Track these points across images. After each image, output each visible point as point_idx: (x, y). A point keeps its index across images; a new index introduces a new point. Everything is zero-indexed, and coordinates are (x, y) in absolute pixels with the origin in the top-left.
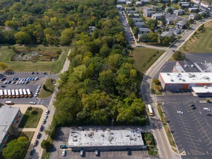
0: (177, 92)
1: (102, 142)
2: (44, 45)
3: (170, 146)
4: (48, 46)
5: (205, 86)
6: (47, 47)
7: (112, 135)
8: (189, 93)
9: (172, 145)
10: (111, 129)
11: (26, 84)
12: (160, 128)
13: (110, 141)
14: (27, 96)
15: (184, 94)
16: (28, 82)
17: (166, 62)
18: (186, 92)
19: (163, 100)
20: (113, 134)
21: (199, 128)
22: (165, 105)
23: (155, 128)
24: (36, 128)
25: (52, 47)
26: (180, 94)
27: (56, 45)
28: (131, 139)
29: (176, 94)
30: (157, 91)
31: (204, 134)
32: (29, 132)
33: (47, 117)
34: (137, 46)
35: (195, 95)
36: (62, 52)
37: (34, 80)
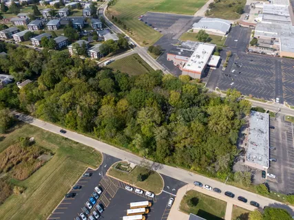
1: (264, 139)
3: (266, 103)
5: (212, 58)
7: (256, 129)
8: (210, 70)
11: (103, 210)
13: (263, 132)
15: (210, 73)
17: (157, 61)
19: (213, 86)
20: (254, 129)
22: (220, 88)
24: (226, 203)
32: (234, 212)
34: (108, 64)
35: (215, 68)
36: (28, 139)
37: (99, 195)
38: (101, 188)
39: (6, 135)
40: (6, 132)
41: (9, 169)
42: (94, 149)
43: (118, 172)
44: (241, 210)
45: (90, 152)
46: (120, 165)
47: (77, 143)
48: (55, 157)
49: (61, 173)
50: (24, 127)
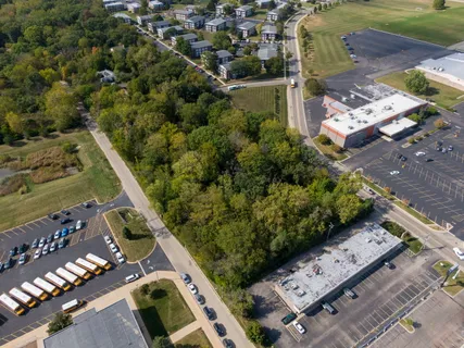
0: (363, 145)
1: (345, 271)
2: (12, 144)
3: (427, 226)
4: (24, 144)
5: (394, 121)
6: (25, 147)
7: (348, 252)
8: (379, 141)
9: (427, 223)
10: (337, 243)
11: (64, 246)
12: (391, 208)
13: (355, 262)
14: (103, 270)
15: (374, 143)
16: (66, 242)
17: (305, 103)
18: (374, 140)
19: (356, 165)
20: (346, 250)
21: (434, 183)
22: (366, 172)
23: (385, 211)
24: (194, 320)
25: (39, 143)
26: (369, 146)
27: (46, 136)
28: (379, 243)
29: (364, 148)
30: (335, 155)
31: (446, 189)
32: (190, 336)
33: (196, 288)
34: (232, 90)
35: (389, 140)
36: (76, 146)
37: (75, 230)
38: (83, 225)
39: (61, 135)
40: (62, 132)
41: (36, 168)
42: (120, 182)
43: (117, 218)
44: (203, 340)
45: (115, 183)
46: (127, 211)
47: (111, 169)
48: (80, 174)
49: (67, 192)
50: (83, 132)
